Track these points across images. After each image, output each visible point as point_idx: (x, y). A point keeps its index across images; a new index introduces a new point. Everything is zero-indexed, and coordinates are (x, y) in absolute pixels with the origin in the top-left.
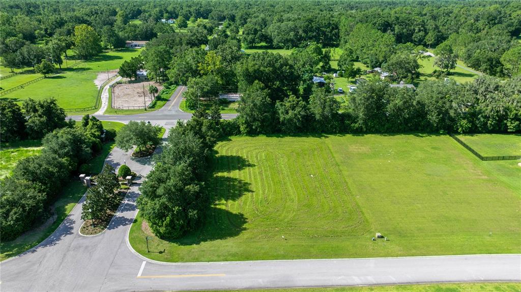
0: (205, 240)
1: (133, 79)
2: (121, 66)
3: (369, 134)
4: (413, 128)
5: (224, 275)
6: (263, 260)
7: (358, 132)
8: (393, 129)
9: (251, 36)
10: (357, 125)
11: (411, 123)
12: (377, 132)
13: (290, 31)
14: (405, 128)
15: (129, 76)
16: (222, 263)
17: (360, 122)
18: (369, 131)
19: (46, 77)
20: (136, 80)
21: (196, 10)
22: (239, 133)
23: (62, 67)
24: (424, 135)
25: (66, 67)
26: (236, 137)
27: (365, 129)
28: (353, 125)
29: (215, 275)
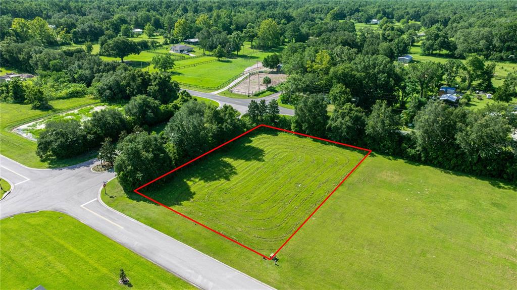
0: (145, 201)
1: (275, 70)
2: (266, 57)
3: (428, 165)
4: (494, 173)
5: (122, 228)
6: (159, 231)
7: (415, 160)
8: (463, 167)
9: (430, 41)
10: (413, 151)
11: (491, 165)
12: (440, 165)
13: (482, 39)
14: (481, 171)
15: (272, 67)
16: (133, 220)
17: (418, 149)
18: (428, 162)
19: (219, 61)
20: (277, 71)
21: (415, 12)
22: (289, 130)
23: (239, 54)
24: (506, 187)
25: (242, 54)
26: (286, 134)
27: (423, 159)
28: (409, 150)
29: (119, 226)
